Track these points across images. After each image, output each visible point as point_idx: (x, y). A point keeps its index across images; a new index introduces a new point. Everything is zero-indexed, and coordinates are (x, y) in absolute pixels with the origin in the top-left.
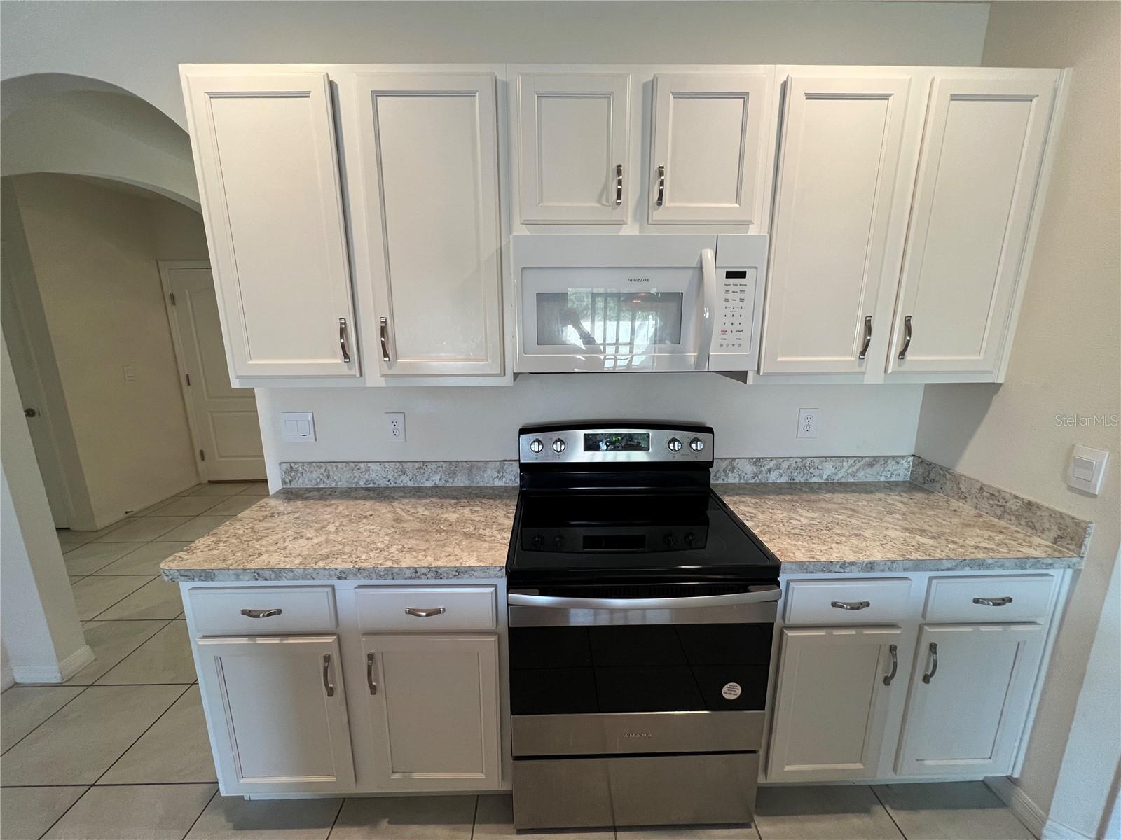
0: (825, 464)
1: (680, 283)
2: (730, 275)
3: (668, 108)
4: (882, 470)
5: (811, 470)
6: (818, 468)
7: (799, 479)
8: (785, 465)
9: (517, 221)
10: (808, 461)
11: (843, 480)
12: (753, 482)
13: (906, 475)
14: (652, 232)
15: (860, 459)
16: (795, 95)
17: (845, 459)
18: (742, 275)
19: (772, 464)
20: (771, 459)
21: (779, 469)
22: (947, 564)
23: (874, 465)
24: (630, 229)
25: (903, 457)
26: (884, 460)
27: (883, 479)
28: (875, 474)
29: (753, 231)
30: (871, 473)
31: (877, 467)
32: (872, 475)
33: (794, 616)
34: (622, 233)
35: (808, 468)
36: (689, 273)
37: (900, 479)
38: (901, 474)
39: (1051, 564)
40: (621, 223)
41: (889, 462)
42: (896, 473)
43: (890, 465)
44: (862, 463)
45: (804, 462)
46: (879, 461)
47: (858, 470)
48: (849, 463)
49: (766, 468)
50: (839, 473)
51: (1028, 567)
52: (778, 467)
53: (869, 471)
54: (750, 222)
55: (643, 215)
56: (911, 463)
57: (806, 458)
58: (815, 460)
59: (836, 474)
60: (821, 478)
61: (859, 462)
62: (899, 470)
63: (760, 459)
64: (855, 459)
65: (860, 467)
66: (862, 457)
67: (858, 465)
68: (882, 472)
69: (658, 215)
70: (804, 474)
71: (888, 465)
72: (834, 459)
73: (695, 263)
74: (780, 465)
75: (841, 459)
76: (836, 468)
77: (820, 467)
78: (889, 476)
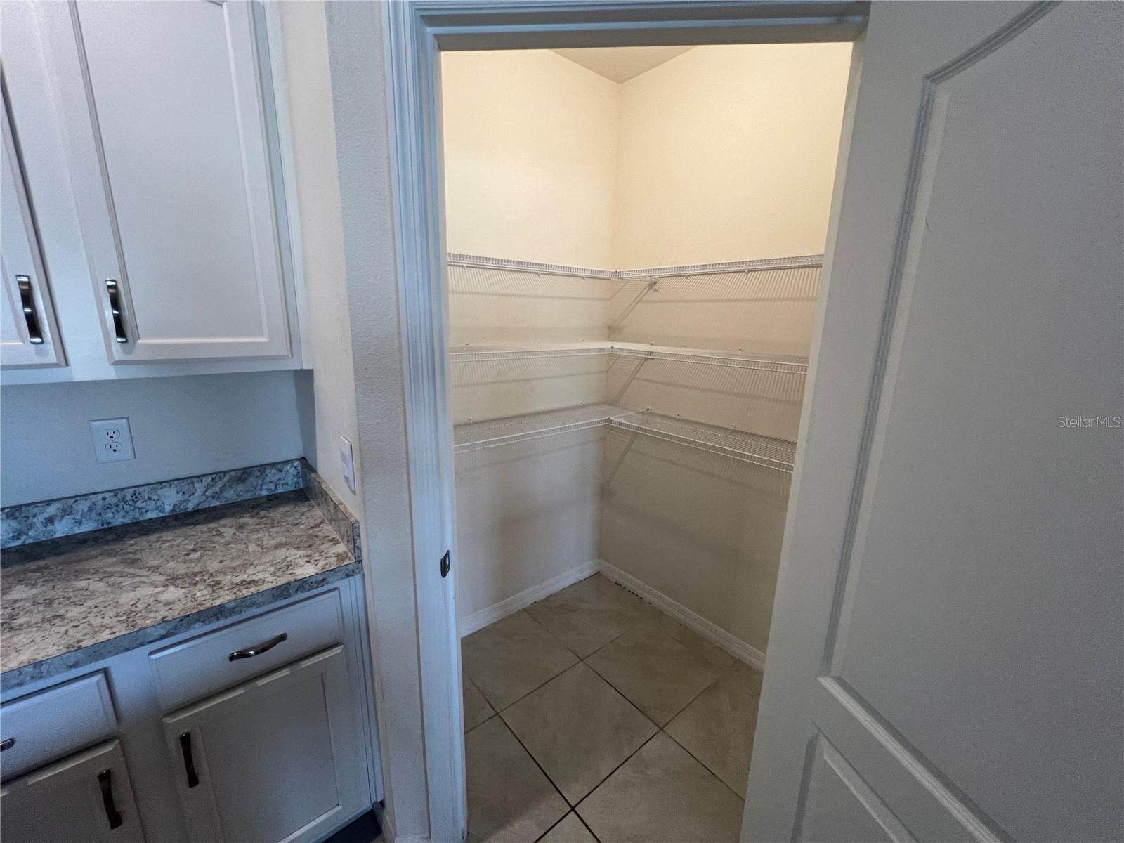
0: (160, 492)
4: (261, 482)
5: (139, 504)
6: (150, 499)
7: (118, 520)
8: (83, 506)
10: (130, 492)
11: (202, 506)
12: (18, 543)
13: (297, 483)
15: (222, 475)
17: (195, 479)
19: (52, 510)
20: (48, 503)
21: (71, 513)
23: (246, 478)
25: (286, 462)
26: (259, 470)
27: (265, 493)
28: (251, 489)
30: (243, 489)
31: (251, 481)
32: (248, 491)
35: (131, 502)
37: (289, 488)
38: (290, 483)
39: (323, 580)
41: (268, 471)
42: (281, 482)
43: (269, 475)
44: (225, 480)
45: (120, 495)
46: (251, 473)
47: (222, 489)
48: (205, 484)
49: (41, 518)
50: (191, 498)
51: (292, 593)
52: (66, 512)
53: (240, 487)
56: (299, 468)
57: (122, 489)
58: (141, 489)
59: (186, 501)
60: (162, 510)
61: (221, 479)
62: (284, 478)
63: (20, 507)
64: (214, 476)
65: (224, 485)
66: (225, 473)
67: (220, 484)
68: (261, 486)
70: (127, 512)
71: (267, 476)
72: (176, 482)
74: (71, 507)
75: (189, 481)
76: (184, 493)
77: (154, 497)
78: (273, 488)
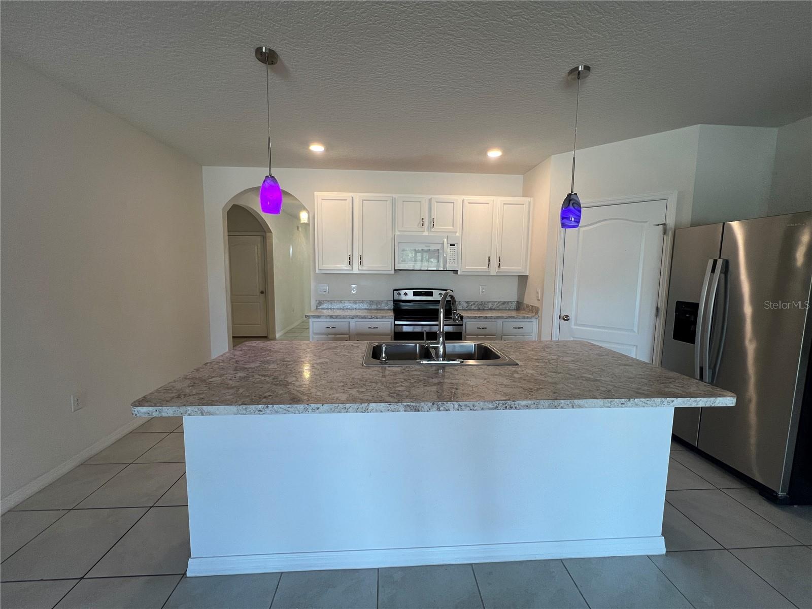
1: (439, 247)
2: (451, 245)
3: (435, 205)
9: (397, 230)
14: (432, 234)
15: (500, 302)
16: (466, 203)
18: (454, 245)
22: (505, 318)
24: (426, 233)
29: (457, 234)
33: (468, 332)
34: (424, 234)
36: (440, 245)
39: (531, 318)
40: (424, 231)
51: (525, 319)
54: (456, 232)
55: (429, 229)
67: (500, 304)
69: (433, 230)
73: (442, 242)
